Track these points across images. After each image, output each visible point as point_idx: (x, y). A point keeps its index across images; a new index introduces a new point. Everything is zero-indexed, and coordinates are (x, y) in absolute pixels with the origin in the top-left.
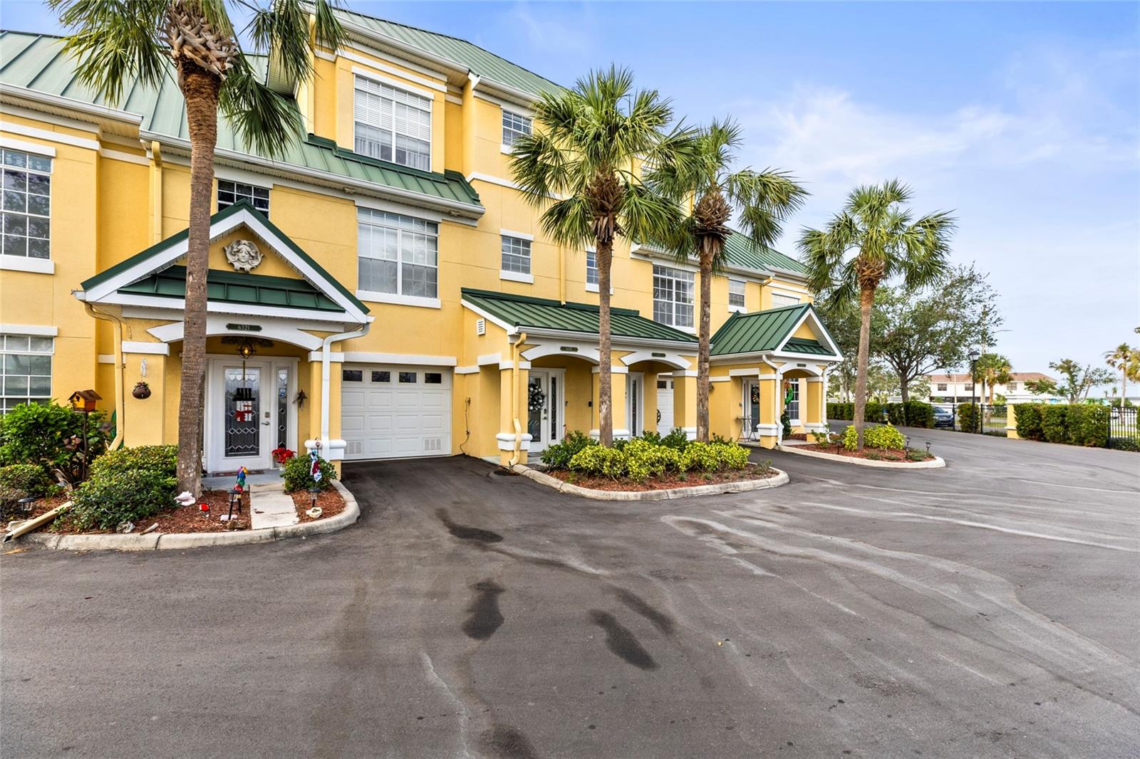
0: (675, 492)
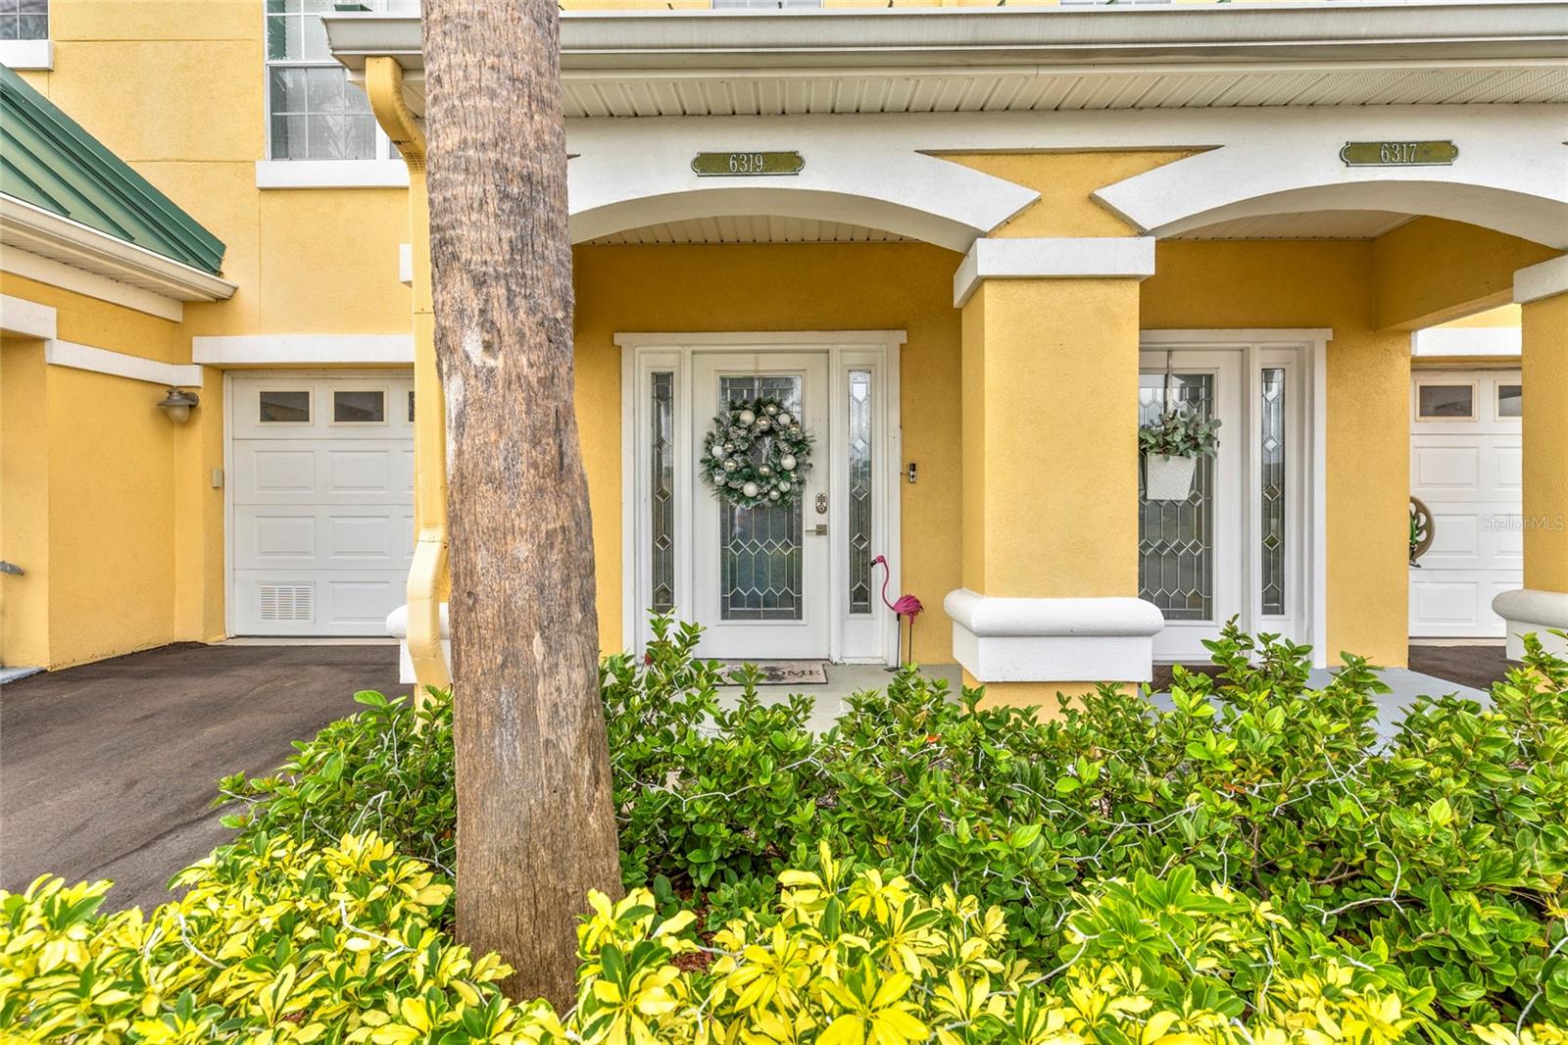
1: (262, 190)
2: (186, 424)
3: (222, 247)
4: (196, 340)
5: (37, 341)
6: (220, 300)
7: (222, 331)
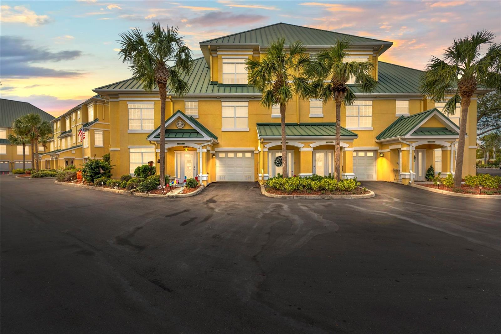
0: (297, 197)
2: (214, 158)
3: (217, 138)
4: (215, 148)
5: (210, 151)
6: (217, 144)
7: (217, 147)
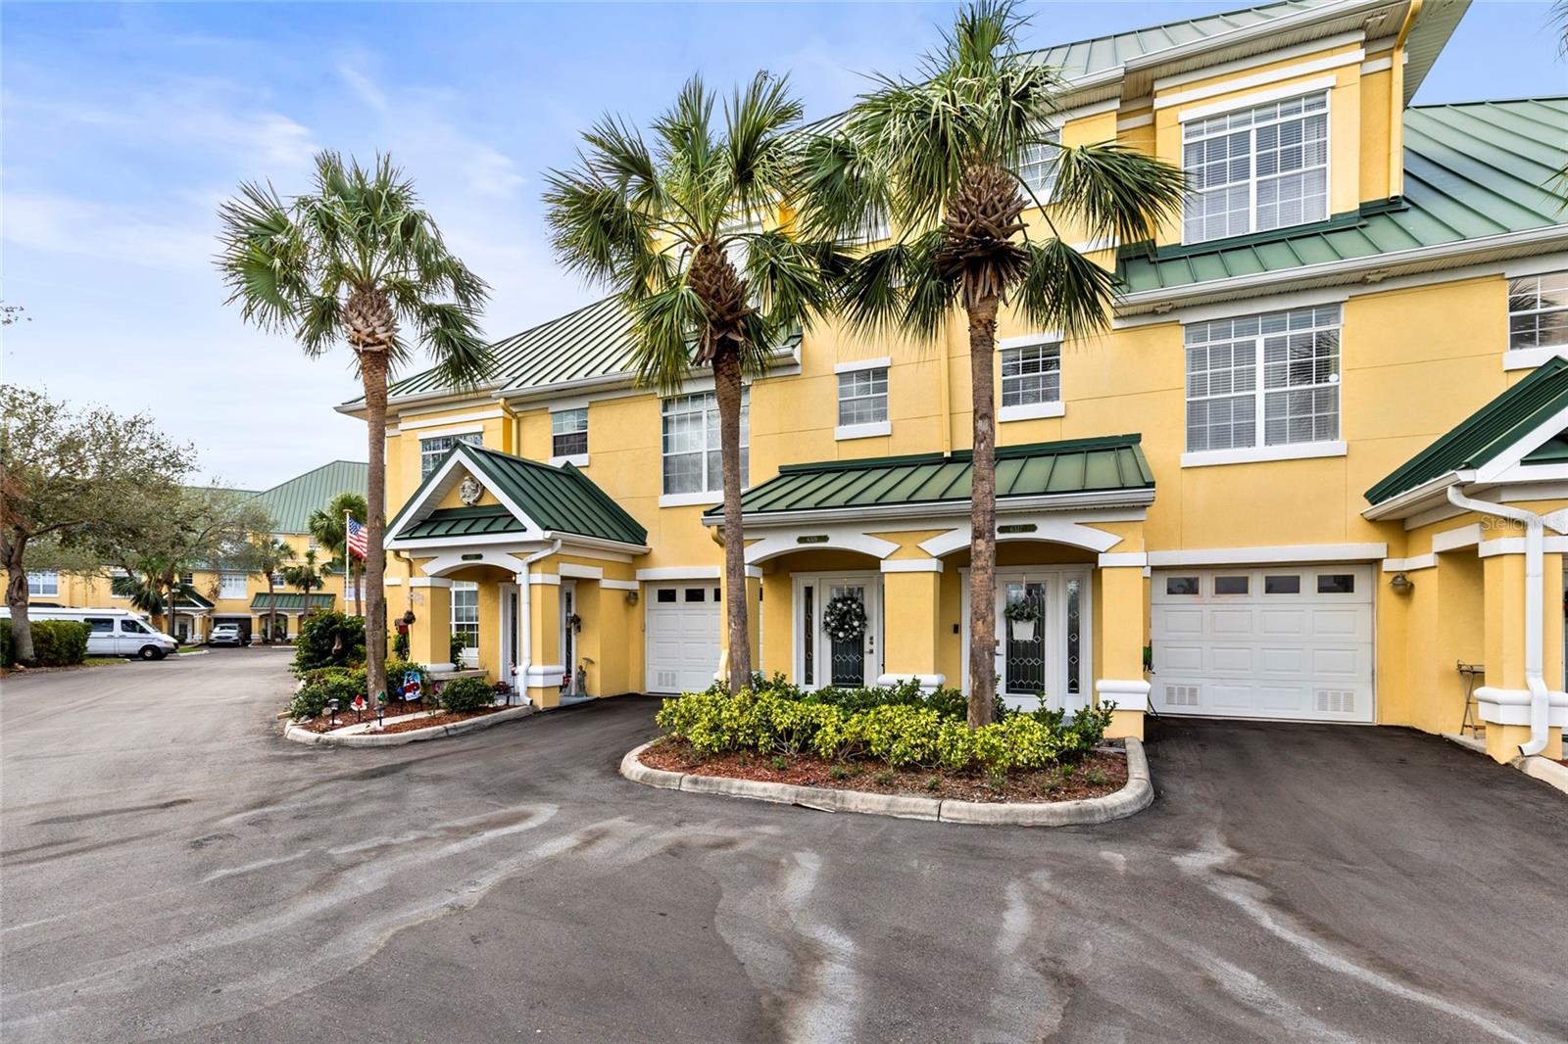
1: (661, 508)
2: (634, 605)
3: (646, 532)
4: (637, 571)
5: (597, 580)
6: (646, 554)
7: (646, 567)
